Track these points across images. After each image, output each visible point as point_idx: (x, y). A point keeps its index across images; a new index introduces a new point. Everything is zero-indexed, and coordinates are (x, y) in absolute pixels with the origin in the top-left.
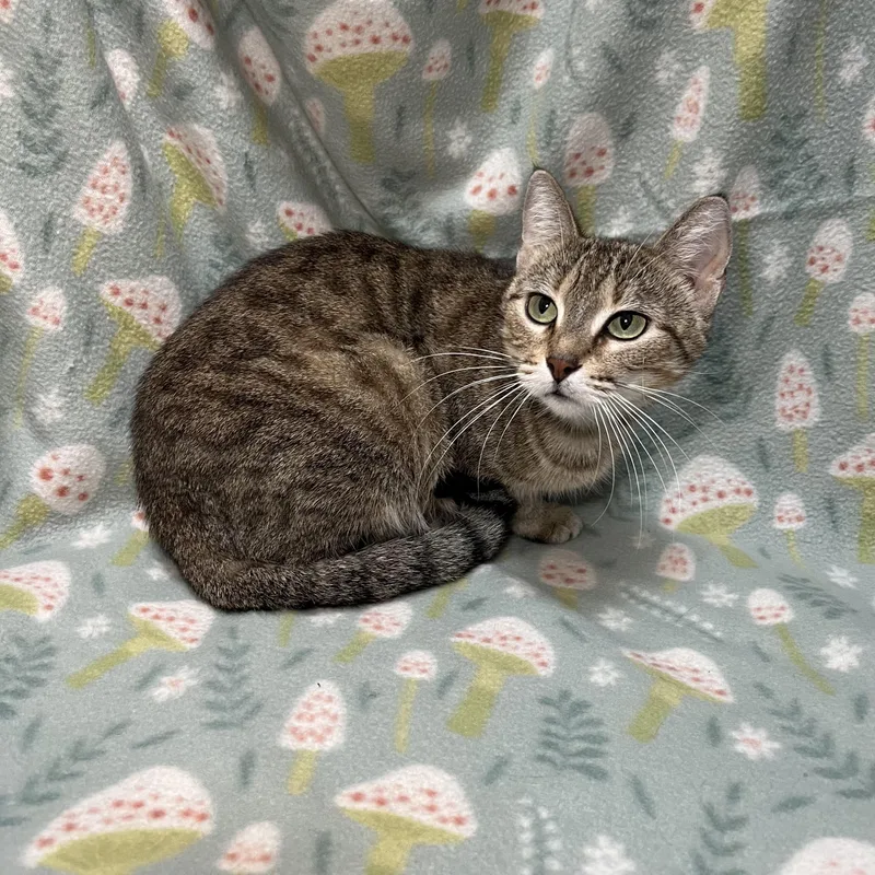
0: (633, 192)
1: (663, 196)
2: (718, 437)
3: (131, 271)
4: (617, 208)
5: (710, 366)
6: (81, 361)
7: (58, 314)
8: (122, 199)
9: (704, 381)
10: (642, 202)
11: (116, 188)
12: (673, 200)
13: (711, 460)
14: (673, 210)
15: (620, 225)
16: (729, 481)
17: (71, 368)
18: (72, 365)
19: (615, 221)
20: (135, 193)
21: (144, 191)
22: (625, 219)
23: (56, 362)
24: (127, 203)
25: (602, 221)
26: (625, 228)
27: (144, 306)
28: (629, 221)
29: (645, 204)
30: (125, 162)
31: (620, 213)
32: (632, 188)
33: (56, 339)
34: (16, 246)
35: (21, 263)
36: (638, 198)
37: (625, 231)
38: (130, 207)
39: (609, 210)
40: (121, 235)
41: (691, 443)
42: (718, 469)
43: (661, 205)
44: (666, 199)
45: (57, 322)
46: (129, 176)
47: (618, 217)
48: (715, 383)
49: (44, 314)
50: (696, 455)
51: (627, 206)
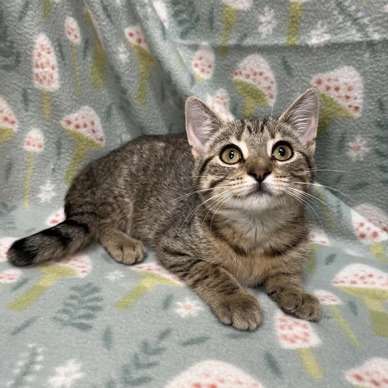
0: (330, 10)
1: (360, 14)
2: (379, 194)
3: (72, 108)
4: (316, 23)
5: (379, 143)
6: (57, 164)
7: (40, 142)
8: (53, 68)
9: (373, 154)
10: (338, 19)
11: (48, 63)
12: (369, 18)
13: (371, 208)
14: (367, 26)
15: (319, 35)
16: (380, 222)
17: (53, 169)
18: (53, 167)
19: (313, 32)
20: (59, 62)
21: (63, 60)
22: (322, 30)
23: (45, 167)
24: (57, 69)
25: (304, 30)
26: (322, 37)
27: (85, 126)
28: (326, 33)
29: (341, 20)
30: (48, 46)
31: (319, 26)
32: (329, 7)
33: (42, 156)
34: (11, 112)
35: (16, 120)
36: (334, 15)
37: (322, 40)
38: (59, 72)
39: (310, 23)
40: (60, 89)
41: (360, 195)
42: (375, 214)
43: (358, 21)
44: (363, 17)
45: (40, 146)
46: (53, 54)
47: (316, 29)
48: (381, 156)
49: (33, 144)
50: (362, 203)
51: (324, 21)
